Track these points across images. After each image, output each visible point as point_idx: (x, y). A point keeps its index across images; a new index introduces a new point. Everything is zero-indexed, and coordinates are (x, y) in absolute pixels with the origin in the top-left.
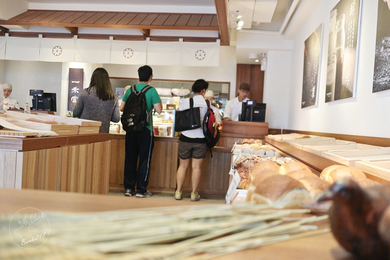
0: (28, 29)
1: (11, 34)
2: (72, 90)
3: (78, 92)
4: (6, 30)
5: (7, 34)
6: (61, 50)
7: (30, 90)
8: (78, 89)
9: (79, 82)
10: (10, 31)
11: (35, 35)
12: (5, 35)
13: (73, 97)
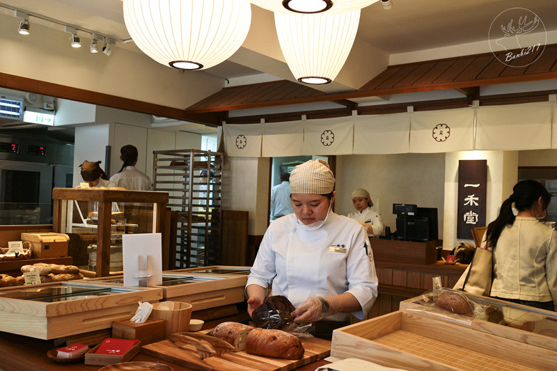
0: (388, 100)
1: (363, 111)
2: (466, 199)
3: (477, 204)
4: (353, 106)
5: (355, 112)
6: (448, 130)
7: (394, 205)
8: (477, 199)
9: (478, 185)
10: (359, 105)
11: (401, 108)
12: (351, 114)
13: (467, 214)
